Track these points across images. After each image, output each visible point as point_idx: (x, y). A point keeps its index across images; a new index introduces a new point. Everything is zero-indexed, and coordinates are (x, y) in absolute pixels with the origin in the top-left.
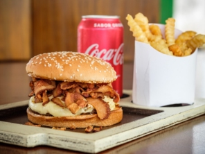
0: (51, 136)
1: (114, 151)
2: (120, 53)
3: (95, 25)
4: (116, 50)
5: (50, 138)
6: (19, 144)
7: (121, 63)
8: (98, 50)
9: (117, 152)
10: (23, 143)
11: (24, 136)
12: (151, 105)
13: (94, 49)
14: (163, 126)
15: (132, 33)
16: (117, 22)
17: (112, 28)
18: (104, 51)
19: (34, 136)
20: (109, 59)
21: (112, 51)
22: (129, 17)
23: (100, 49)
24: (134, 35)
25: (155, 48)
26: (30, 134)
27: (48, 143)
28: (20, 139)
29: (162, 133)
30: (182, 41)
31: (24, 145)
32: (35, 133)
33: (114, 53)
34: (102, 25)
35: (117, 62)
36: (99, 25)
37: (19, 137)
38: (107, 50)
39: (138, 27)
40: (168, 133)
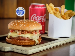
1: (36, 54)
2: (44, 17)
3: (35, 7)
4: (43, 16)
5: (13, 48)
6: (2, 50)
7: (45, 21)
8: (36, 16)
9: (38, 54)
10: (3, 50)
11: (4, 48)
12: (54, 37)
13: (34, 16)
14: (57, 45)
15: (48, 10)
16: (43, 6)
17: (41, 8)
18: (38, 17)
19: (7, 48)
20: (40, 19)
21: (41, 17)
22: (47, 5)
23: (37, 16)
24: (49, 11)
25: (56, 16)
26: (6, 47)
27: (12, 50)
28: (2, 49)
29: (56, 48)
30: (67, 14)
31: (3, 51)
32: (8, 47)
33: (42, 18)
34: (38, 7)
35: (43, 21)
36: (36, 7)
37: (2, 48)
38: (39, 16)
39: (50, 8)
40: (59, 48)
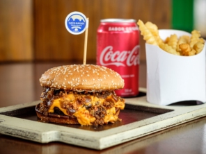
0: (63, 133)
